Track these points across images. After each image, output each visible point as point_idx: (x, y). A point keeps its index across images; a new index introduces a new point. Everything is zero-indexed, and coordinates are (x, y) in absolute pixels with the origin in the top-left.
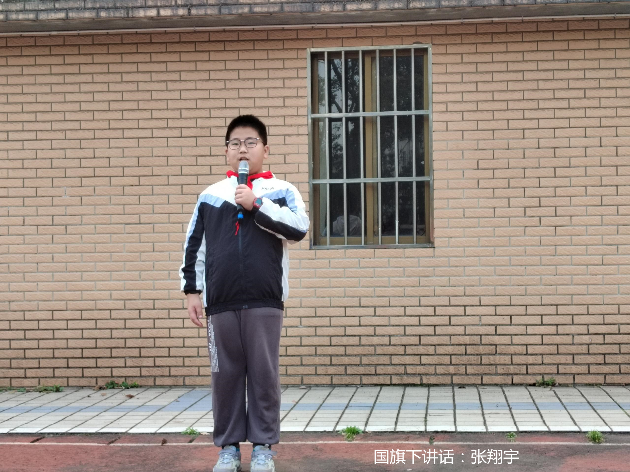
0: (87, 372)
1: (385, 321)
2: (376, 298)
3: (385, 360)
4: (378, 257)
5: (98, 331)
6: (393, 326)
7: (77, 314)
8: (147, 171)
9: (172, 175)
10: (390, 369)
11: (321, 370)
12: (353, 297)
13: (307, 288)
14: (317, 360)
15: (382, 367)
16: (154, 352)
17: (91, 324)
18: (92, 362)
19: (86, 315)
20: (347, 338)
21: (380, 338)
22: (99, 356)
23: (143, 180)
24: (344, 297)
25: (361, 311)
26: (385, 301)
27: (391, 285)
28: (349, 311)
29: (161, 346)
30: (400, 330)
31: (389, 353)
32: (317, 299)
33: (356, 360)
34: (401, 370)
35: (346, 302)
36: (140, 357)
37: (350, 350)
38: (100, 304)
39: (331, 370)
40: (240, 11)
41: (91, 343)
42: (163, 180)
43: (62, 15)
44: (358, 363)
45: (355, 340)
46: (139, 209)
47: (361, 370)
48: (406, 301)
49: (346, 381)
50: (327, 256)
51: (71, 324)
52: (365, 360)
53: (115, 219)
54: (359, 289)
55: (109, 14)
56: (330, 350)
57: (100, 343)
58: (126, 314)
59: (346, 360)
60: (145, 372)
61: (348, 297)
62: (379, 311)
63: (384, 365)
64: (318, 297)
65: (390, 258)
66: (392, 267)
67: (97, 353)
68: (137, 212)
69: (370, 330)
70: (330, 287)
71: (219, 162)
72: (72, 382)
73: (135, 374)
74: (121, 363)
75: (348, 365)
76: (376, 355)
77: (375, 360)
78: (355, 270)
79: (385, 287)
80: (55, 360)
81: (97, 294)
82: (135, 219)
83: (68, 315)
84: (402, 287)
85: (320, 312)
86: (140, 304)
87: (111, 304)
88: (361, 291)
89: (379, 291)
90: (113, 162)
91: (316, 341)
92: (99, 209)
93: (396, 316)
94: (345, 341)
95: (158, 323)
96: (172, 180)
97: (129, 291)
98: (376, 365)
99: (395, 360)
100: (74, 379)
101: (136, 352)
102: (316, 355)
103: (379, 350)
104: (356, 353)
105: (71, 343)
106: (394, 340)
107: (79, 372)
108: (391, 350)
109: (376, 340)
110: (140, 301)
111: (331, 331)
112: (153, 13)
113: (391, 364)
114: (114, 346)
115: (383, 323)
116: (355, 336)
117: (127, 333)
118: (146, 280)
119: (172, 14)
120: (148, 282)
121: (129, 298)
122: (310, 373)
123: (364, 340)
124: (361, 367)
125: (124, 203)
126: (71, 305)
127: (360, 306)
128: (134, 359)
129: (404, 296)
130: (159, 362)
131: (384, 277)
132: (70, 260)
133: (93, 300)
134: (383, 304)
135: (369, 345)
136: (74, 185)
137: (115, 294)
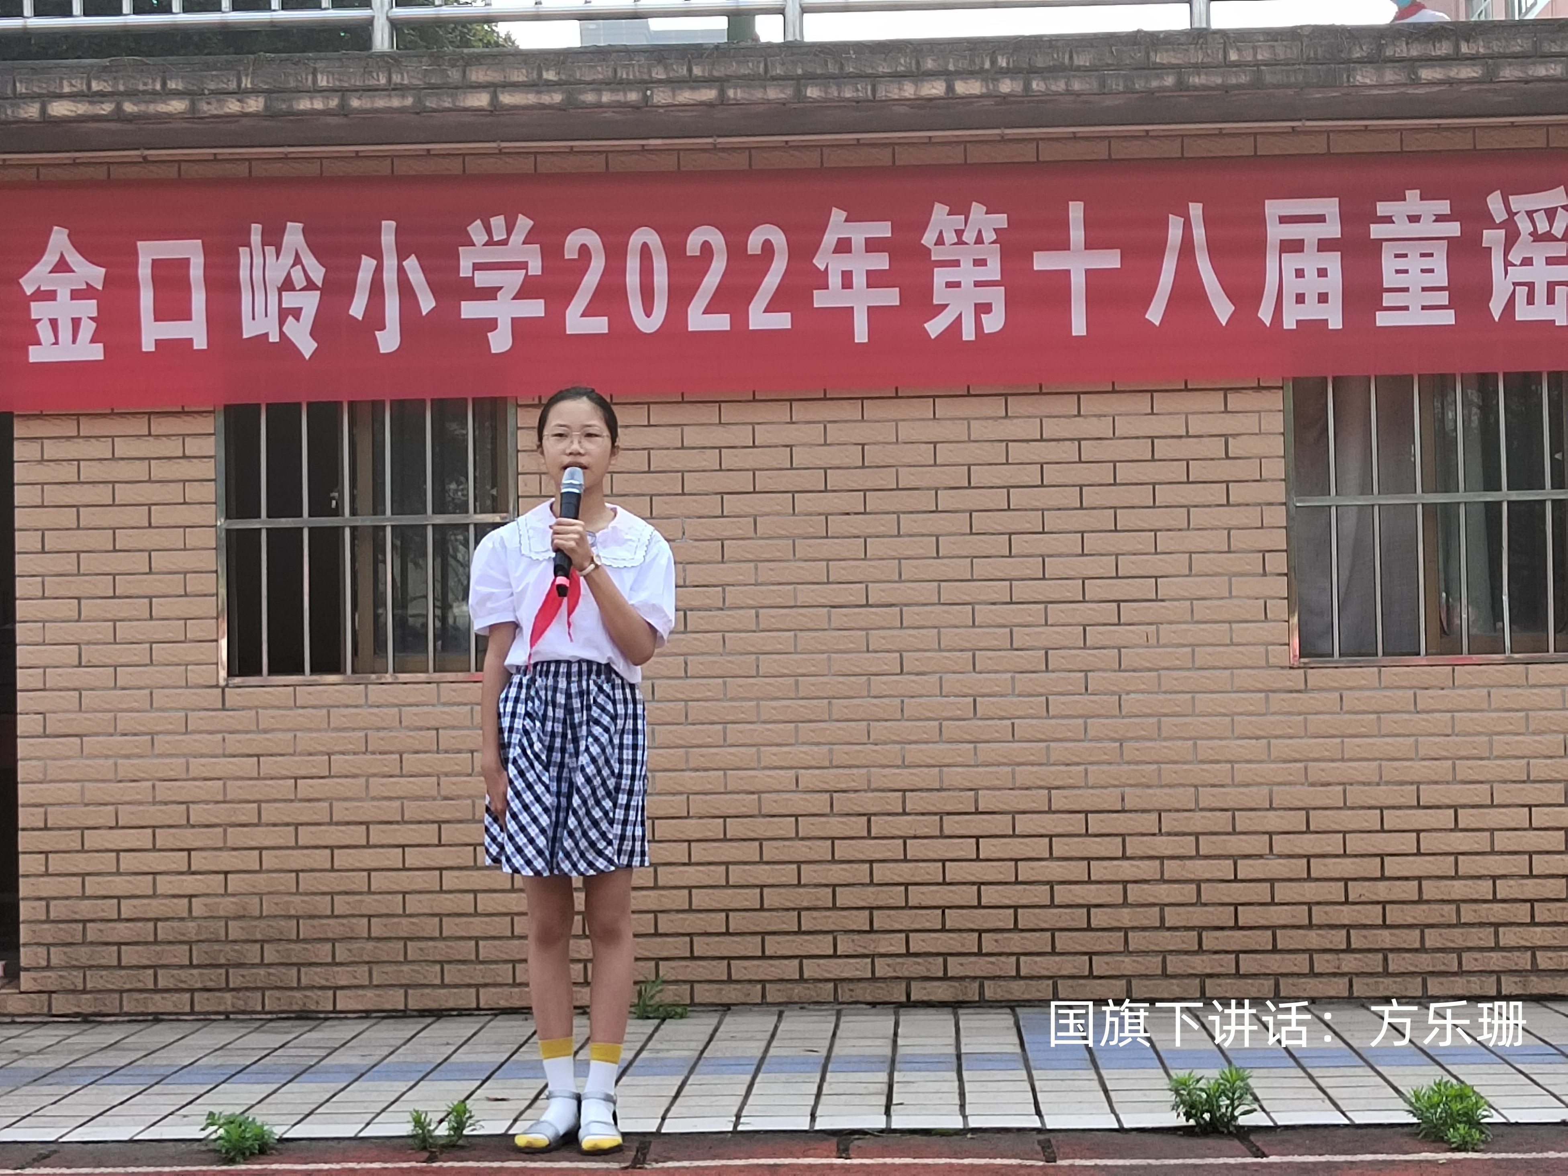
0: (740, 970)
1: (1481, 841)
2: (1459, 787)
3: (1485, 937)
4: (1461, 687)
5: (767, 867)
6: (1502, 853)
7: (715, 828)
8: (886, 478)
9: (946, 488)
10: (1496, 960)
11: (1322, 963)
12: (1402, 783)
13: (1285, 761)
14: (1313, 939)
15: (1477, 955)
16: (905, 920)
17: (750, 851)
18: (752, 946)
19: (735, 828)
20: (1387, 883)
21: (1470, 882)
22: (770, 928)
23: (875, 501)
24: (1378, 784)
25: (1421, 819)
26: (1480, 793)
27: (1495, 753)
28: (1392, 819)
29: (924, 904)
30: (1520, 864)
31: (1493, 920)
32: (1312, 789)
33: (1412, 938)
34: (1524, 961)
35: (1383, 795)
36: (871, 931)
37: (1394, 915)
38: (770, 803)
39: (1349, 963)
40: (1154, 84)
41: (751, 898)
42: (925, 500)
43: (709, 94)
44: (1417, 945)
45: (1409, 890)
46: (863, 570)
47: (1425, 962)
48: (1531, 793)
49: (1386, 989)
50: (1335, 685)
51: (699, 852)
52: (1433, 938)
53: (806, 594)
54: (1417, 764)
55: (826, 93)
56: (1346, 914)
57: (772, 898)
58: (835, 826)
59: (1386, 938)
60: (883, 968)
61: (1387, 783)
62: (1466, 818)
63: (1481, 949)
64: (1312, 785)
65: (1492, 687)
66: (1496, 710)
67: (765, 921)
68: (861, 577)
69: (1446, 865)
70: (1343, 760)
71: (1064, 457)
72: (703, 994)
73: (858, 974)
74: (824, 945)
75: (1392, 950)
76: (1459, 925)
77: (1457, 938)
78: (1406, 716)
79: (1481, 759)
80: (659, 940)
81: (762, 778)
82: (856, 593)
83: (691, 828)
84: (1523, 758)
85: (1318, 820)
86: (869, 802)
87: (799, 803)
88: (1419, 769)
89: (1465, 770)
90: (801, 457)
91: (1310, 891)
92: (766, 572)
93: (1508, 830)
94: (1382, 891)
95: (915, 848)
96: (946, 500)
97: (841, 771)
98: (1459, 951)
99: (1508, 937)
100: (707, 986)
101: (860, 920)
102: (1310, 926)
103: (1468, 914)
104: (1410, 921)
105: (700, 899)
106: (1504, 889)
107: (719, 970)
108: (1497, 912)
109: (1459, 890)
110: (870, 795)
111: (1347, 868)
112: (936, 89)
113: (1497, 948)
114: (805, 904)
115: (1476, 848)
116: (1407, 879)
117: (837, 874)
118: (885, 743)
119: (984, 90)
120: (888, 747)
121: (843, 786)
122: (1296, 970)
123: (1430, 890)
124: (1425, 956)
125: (828, 555)
126: (698, 804)
127: (1419, 806)
128: (856, 937)
129: (1528, 781)
130: (918, 943)
131: (1479, 734)
132: (696, 696)
133: (753, 793)
134: (1477, 800)
135: (1443, 901)
136: (706, 512)
137: (808, 778)
